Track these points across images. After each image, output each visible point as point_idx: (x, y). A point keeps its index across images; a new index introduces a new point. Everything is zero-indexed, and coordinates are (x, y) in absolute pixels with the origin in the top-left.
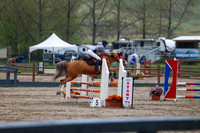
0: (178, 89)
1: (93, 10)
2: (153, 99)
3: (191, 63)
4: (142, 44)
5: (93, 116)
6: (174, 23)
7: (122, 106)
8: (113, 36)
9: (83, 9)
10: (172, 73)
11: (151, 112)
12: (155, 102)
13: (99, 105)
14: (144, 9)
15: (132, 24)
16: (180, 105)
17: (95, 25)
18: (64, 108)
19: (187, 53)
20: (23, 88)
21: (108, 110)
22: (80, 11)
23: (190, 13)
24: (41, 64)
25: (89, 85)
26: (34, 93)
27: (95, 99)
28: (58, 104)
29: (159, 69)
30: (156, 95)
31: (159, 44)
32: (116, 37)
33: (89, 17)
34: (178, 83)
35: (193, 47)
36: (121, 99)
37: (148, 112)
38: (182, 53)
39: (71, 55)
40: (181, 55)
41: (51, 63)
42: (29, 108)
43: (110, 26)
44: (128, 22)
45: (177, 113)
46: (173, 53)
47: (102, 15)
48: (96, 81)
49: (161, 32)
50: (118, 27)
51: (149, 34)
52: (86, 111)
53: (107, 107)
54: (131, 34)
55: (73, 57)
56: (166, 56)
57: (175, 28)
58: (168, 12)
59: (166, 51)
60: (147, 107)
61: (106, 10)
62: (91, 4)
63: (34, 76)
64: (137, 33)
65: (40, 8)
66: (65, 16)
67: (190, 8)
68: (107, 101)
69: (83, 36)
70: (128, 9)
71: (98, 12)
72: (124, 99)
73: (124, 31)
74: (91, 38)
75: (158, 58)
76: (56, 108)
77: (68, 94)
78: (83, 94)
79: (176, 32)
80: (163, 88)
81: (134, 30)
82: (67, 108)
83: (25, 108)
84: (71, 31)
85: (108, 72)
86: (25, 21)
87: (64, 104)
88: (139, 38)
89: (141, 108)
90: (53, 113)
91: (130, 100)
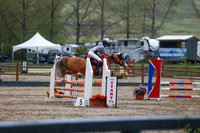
0: (162, 88)
1: (77, 10)
2: (137, 99)
3: (175, 63)
4: (126, 43)
5: (77, 115)
6: (158, 23)
7: (106, 106)
8: (97, 36)
9: (67, 8)
10: (155, 72)
11: (135, 111)
12: (139, 102)
13: (83, 105)
14: (127, 8)
15: (116, 24)
16: (163, 105)
17: (79, 25)
18: (47, 107)
19: (171, 52)
20: (6, 88)
21: (92, 109)
22: (64, 10)
23: (174, 12)
24: (25, 64)
25: (73, 85)
26: (18, 93)
27: (79, 99)
28: (41, 104)
29: (142, 69)
30: (139, 95)
31: (142, 44)
32: (100, 37)
33: (73, 16)
34: (162, 83)
35: (176, 47)
36: (105, 99)
37: (132, 112)
38: (166, 53)
39: (54, 55)
40: (165, 55)
41: (35, 63)
42: (13, 107)
43: (94, 26)
44: (112, 21)
45: (161, 113)
46: (157, 52)
47: (85, 15)
48: (80, 80)
49: (144, 32)
50: (102, 26)
51: (133, 34)
52: (70, 110)
53: (91, 106)
54: (115, 34)
55: (57, 57)
56: (150, 55)
57: (159, 28)
58: (152, 12)
59: (150, 50)
60: (131, 106)
61: (90, 9)
62: (75, 3)
63: (17, 75)
64: (121, 33)
65: (24, 8)
66: (49, 15)
67: (174, 8)
68: (91, 100)
69: (67, 35)
70: (112, 9)
71: (82, 11)
72: (108, 99)
73: (108, 31)
74: (75, 38)
75: (142, 58)
76: (39, 107)
77: (52, 94)
78: (67, 93)
79: (160, 31)
80: (147, 88)
81: (118, 30)
82: (51, 108)
83: (9, 108)
84: (55, 31)
85: (92, 71)
86: (9, 21)
87: (48, 103)
88: (123, 37)
89: (125, 108)
90: (36, 112)
91: (114, 99)
